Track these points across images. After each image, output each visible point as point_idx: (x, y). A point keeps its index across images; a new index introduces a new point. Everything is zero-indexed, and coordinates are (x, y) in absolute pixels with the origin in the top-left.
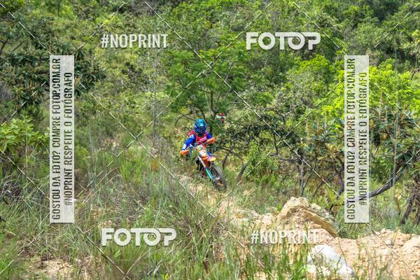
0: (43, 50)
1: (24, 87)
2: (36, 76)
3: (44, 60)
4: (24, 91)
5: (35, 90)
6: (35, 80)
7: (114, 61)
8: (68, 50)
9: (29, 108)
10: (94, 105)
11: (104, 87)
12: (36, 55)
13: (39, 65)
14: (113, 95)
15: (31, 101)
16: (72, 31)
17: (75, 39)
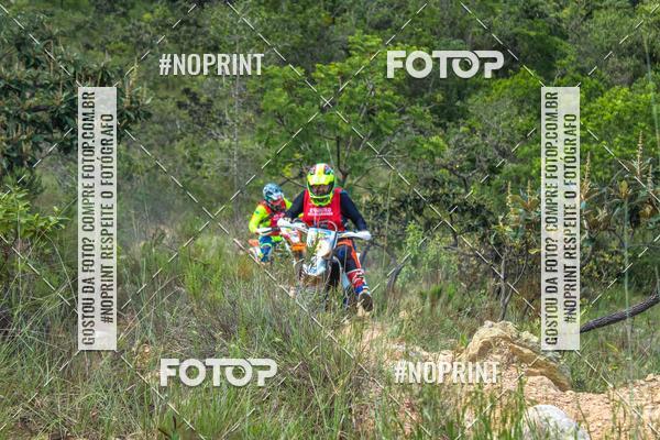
0: (39, 70)
1: (8, 136)
2: (29, 116)
3: (41, 86)
4: (8, 143)
5: (26, 141)
6: (25, 122)
7: (162, 86)
8: (84, 69)
9: (17, 172)
10: (130, 164)
11: (146, 132)
12: (28, 78)
13: (33, 96)
14: (163, 146)
15: (19, 161)
16: (88, 34)
17: (92, 49)
